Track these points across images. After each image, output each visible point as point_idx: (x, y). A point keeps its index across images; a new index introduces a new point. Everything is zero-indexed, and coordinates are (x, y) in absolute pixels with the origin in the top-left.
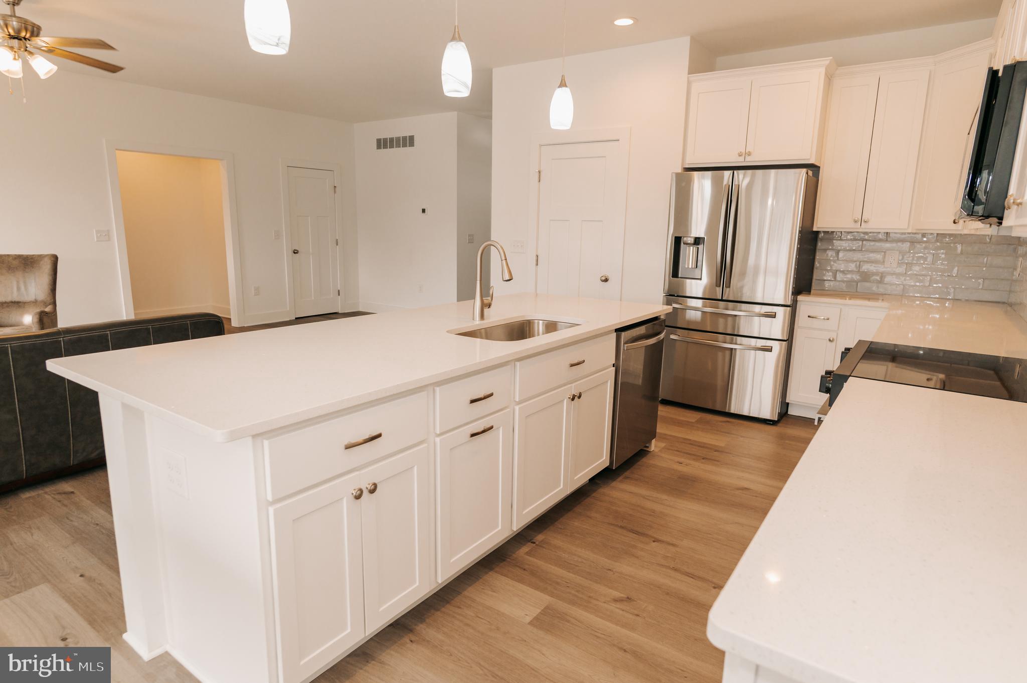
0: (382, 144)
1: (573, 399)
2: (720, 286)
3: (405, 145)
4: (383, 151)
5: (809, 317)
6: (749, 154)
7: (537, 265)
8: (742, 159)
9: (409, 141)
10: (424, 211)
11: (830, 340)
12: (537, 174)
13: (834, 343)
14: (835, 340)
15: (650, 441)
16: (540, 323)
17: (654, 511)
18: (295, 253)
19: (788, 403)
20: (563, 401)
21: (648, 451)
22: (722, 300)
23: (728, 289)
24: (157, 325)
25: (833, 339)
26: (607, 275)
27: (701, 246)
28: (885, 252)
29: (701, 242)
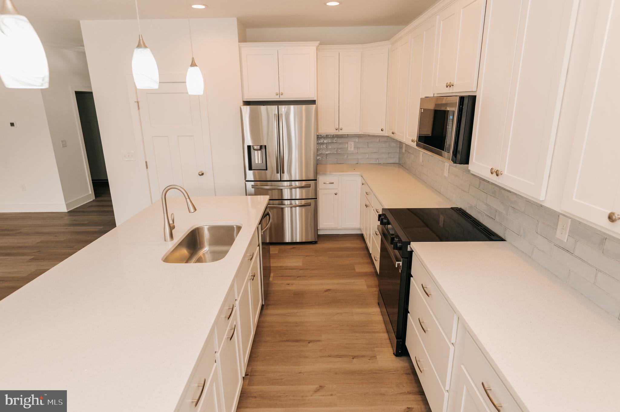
1: (253, 279)
2: (279, 173)
5: (324, 183)
6: (282, 94)
7: (147, 168)
8: (278, 97)
10: (12, 124)
12: (136, 104)
13: (337, 195)
16: (205, 228)
19: (318, 229)
20: (248, 282)
22: (281, 181)
23: (283, 174)
25: (337, 193)
26: (202, 171)
27: (264, 150)
28: (348, 143)
29: (264, 147)
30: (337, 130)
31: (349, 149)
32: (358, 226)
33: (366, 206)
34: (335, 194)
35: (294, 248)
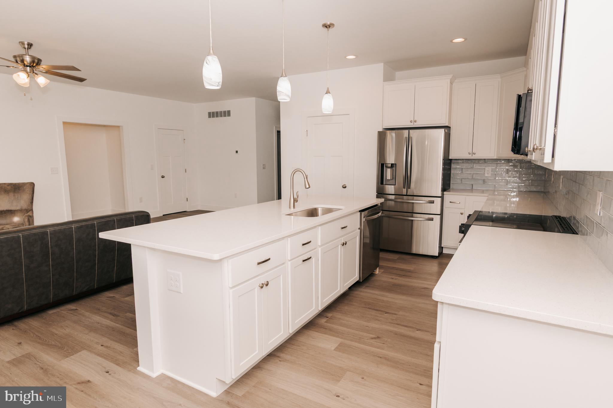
0: (212, 115)
1: (343, 245)
2: (405, 188)
3: (225, 116)
4: (212, 119)
5: (450, 202)
6: (416, 121)
9: (227, 114)
10: (237, 152)
11: (461, 214)
12: (306, 132)
13: (463, 215)
14: (464, 213)
15: (376, 269)
16: (321, 209)
17: (383, 300)
18: (162, 177)
19: (443, 247)
20: (338, 246)
21: (375, 274)
22: (407, 195)
23: (409, 189)
24: (119, 218)
26: (346, 185)
28: (484, 169)
29: (394, 166)
30: (470, 153)
31: (486, 175)
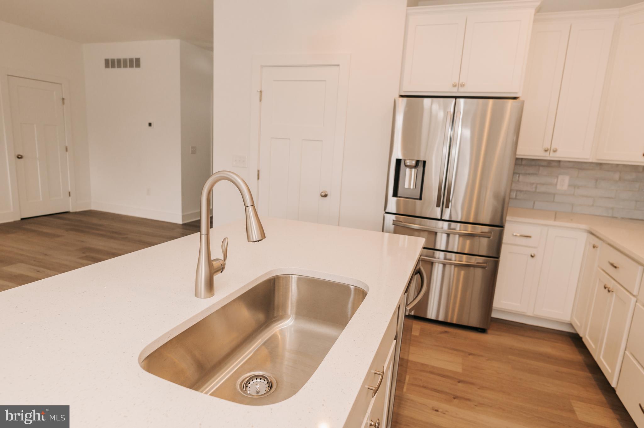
0: (110, 63)
2: (440, 207)
3: (131, 66)
4: (110, 70)
5: (514, 234)
6: (463, 85)
7: (258, 179)
8: (455, 89)
9: (136, 63)
10: (150, 125)
12: (259, 94)
13: (535, 258)
14: (536, 255)
18: (18, 158)
22: (441, 220)
23: (447, 210)
25: (534, 255)
26: (326, 192)
27: (420, 169)
28: (557, 177)
29: (421, 165)
30: (546, 151)
31: (559, 187)
32: (567, 318)
33: (605, 288)
34: (532, 256)
35: (446, 332)
